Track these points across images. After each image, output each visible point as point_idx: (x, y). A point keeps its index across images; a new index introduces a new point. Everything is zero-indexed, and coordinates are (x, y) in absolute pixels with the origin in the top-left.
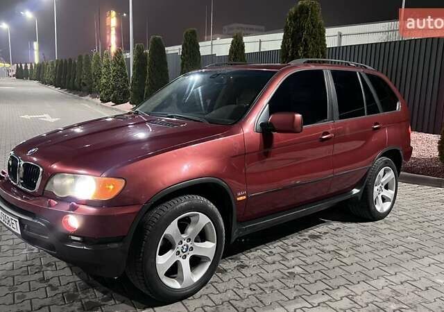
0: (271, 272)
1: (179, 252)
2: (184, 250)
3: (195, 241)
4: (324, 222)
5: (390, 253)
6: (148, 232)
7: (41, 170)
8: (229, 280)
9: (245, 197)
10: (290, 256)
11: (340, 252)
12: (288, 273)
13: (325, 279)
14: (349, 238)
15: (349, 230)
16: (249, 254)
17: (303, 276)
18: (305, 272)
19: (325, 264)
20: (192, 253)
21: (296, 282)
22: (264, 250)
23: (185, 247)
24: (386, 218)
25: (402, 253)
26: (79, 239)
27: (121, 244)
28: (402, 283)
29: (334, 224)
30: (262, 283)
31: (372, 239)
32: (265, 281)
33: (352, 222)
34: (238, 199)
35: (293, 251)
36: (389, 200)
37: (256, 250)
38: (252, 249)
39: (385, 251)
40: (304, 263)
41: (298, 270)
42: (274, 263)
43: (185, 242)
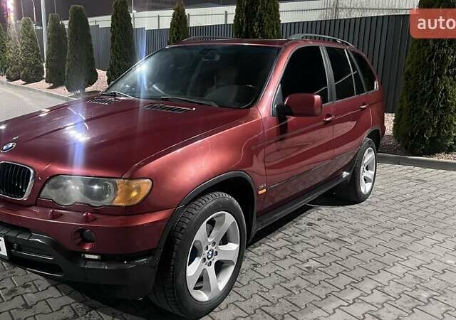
0: (289, 268)
1: (205, 259)
2: (210, 257)
3: (220, 245)
4: (312, 208)
5: (391, 237)
6: (179, 241)
7: (32, 171)
8: (249, 282)
9: (265, 190)
10: (298, 248)
11: (344, 239)
12: (306, 267)
13: (345, 271)
14: (344, 223)
15: (340, 214)
16: (254, 250)
17: (322, 269)
18: (322, 266)
19: (336, 253)
20: (216, 259)
21: (318, 277)
22: (267, 243)
23: (211, 253)
24: (367, 200)
25: (402, 236)
26: (96, 257)
27: (150, 258)
28: (418, 268)
29: (323, 209)
30: (285, 282)
31: (367, 223)
32: (287, 280)
33: (338, 205)
34: (260, 192)
35: (298, 243)
36: (370, 180)
37: (260, 245)
38: (256, 244)
39: (385, 234)
40: (315, 255)
41: (312, 263)
42: (285, 258)
43: (210, 247)
